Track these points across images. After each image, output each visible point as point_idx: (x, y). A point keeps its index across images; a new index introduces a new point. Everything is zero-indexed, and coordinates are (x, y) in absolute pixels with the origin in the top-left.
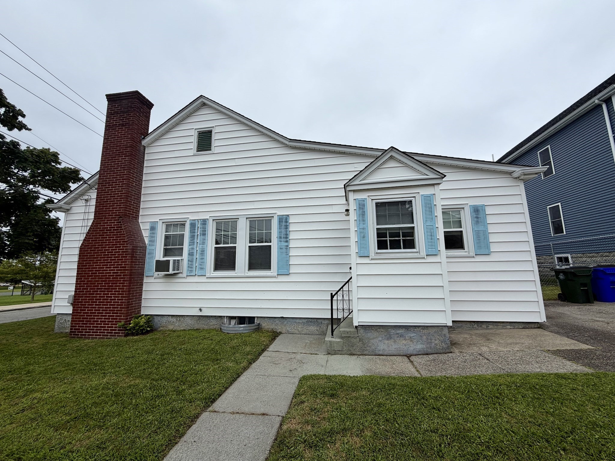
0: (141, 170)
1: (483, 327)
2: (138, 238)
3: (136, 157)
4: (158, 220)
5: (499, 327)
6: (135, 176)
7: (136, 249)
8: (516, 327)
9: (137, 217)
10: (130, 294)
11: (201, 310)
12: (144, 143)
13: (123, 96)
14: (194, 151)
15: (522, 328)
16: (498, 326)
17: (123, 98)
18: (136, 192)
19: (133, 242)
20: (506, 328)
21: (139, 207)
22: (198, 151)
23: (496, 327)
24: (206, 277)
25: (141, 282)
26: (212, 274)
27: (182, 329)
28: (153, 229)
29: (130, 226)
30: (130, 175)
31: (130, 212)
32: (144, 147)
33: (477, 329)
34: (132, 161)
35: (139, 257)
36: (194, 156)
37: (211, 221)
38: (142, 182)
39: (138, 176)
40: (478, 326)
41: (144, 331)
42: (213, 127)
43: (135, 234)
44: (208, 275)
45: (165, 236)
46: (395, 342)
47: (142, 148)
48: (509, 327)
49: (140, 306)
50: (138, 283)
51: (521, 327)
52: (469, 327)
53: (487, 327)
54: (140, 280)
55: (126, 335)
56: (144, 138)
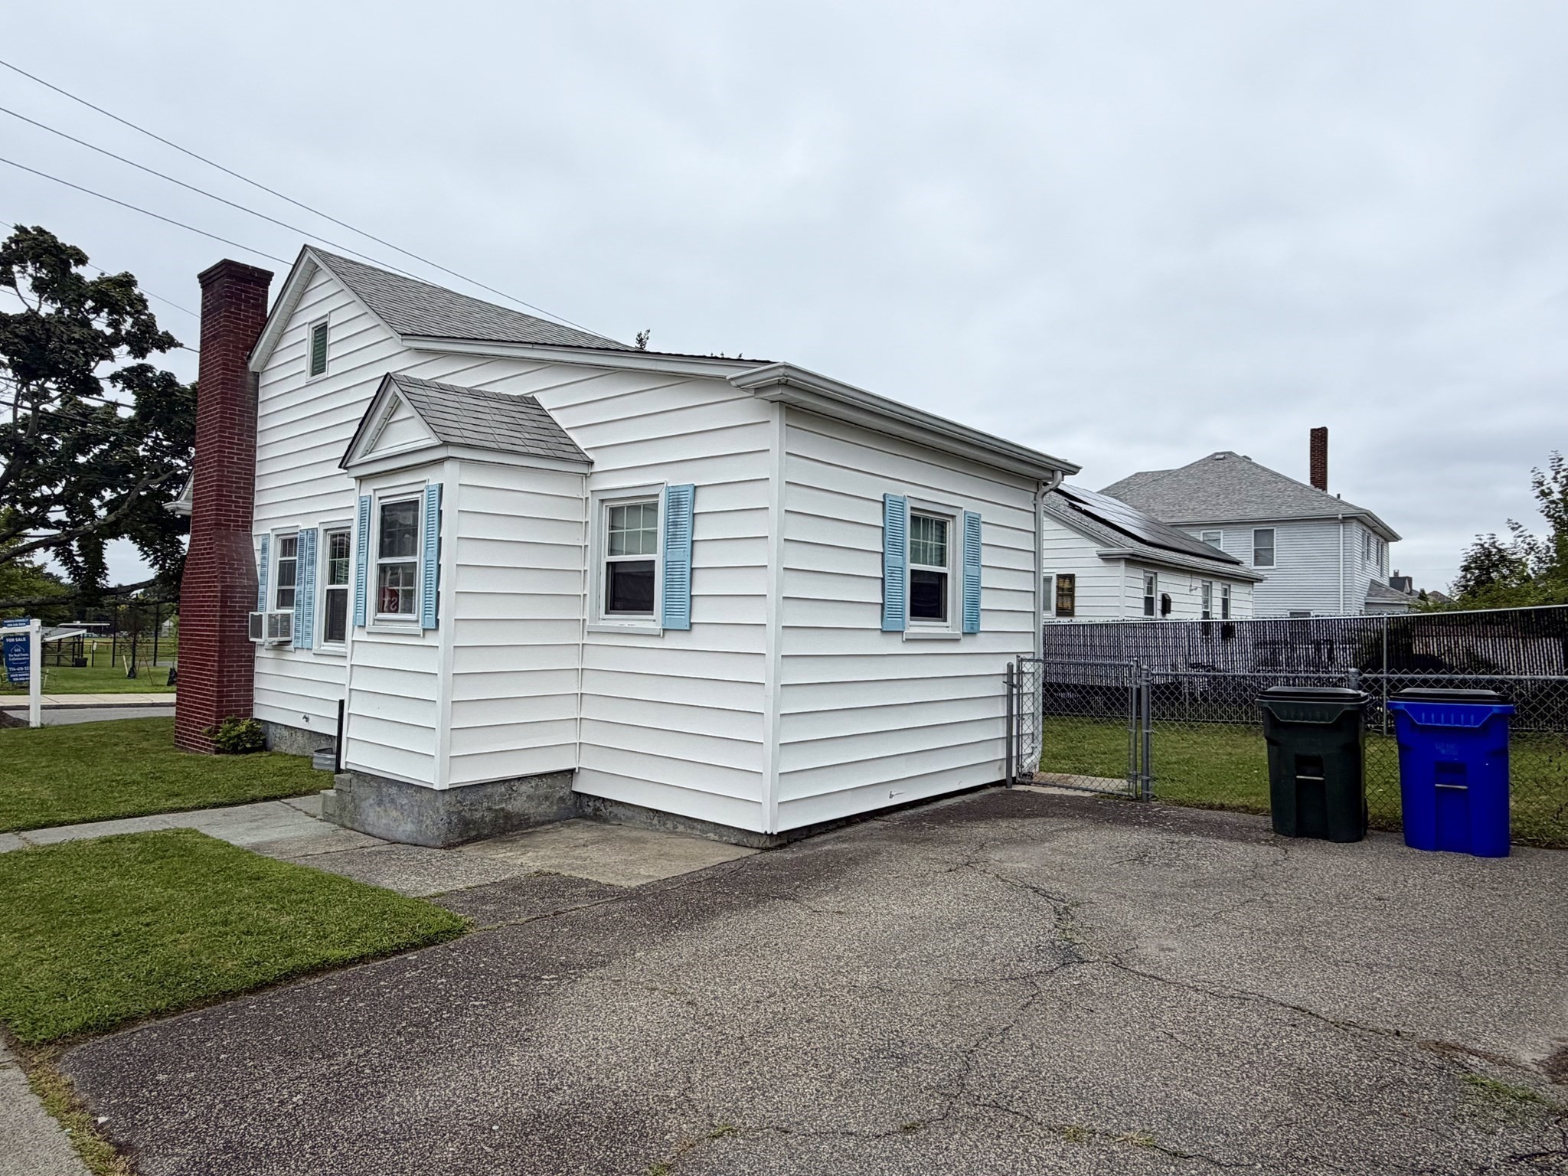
0: (252, 427)
1: (668, 826)
2: (238, 569)
3: (236, 400)
4: (269, 532)
5: (694, 832)
6: (236, 441)
7: (234, 592)
8: (724, 838)
9: (247, 524)
10: (224, 676)
11: (307, 719)
12: (253, 365)
13: (212, 274)
14: (306, 377)
15: (736, 844)
16: (693, 828)
17: (215, 277)
18: (240, 473)
19: (226, 578)
20: (707, 839)
21: (252, 504)
22: (313, 374)
23: (689, 831)
24: (313, 651)
25: (250, 656)
26: (322, 648)
27: (294, 753)
28: (264, 549)
29: (225, 546)
30: (224, 442)
31: (230, 516)
32: (256, 375)
33: (658, 830)
34: (226, 413)
35: (240, 607)
36: (309, 388)
37: (321, 533)
38: (255, 451)
39: (245, 441)
40: (659, 822)
41: (239, 748)
42: (326, 315)
43: (236, 560)
44: (315, 647)
45: (280, 565)
46: (386, 811)
47: (250, 379)
48: (711, 835)
49: (250, 702)
50: (244, 656)
51: (734, 842)
52: (645, 823)
53: (675, 827)
54: (246, 651)
55: (218, 751)
56: (249, 357)
